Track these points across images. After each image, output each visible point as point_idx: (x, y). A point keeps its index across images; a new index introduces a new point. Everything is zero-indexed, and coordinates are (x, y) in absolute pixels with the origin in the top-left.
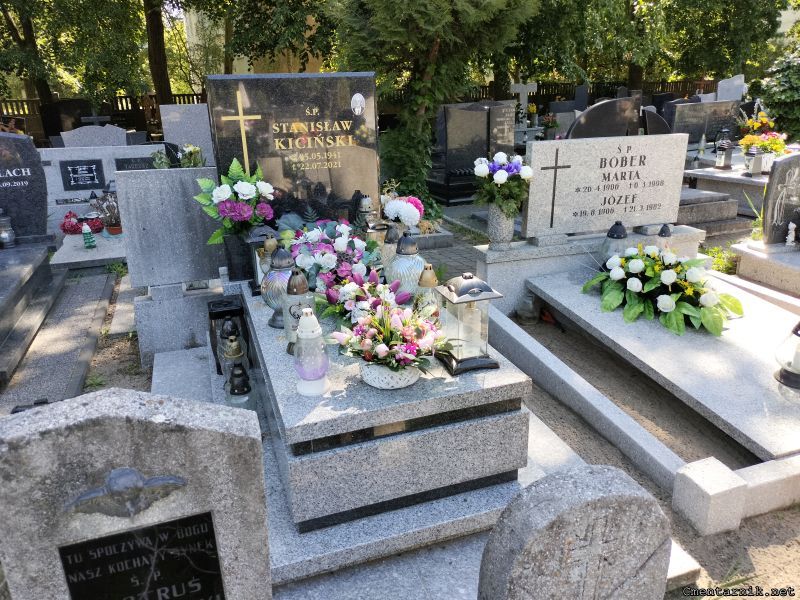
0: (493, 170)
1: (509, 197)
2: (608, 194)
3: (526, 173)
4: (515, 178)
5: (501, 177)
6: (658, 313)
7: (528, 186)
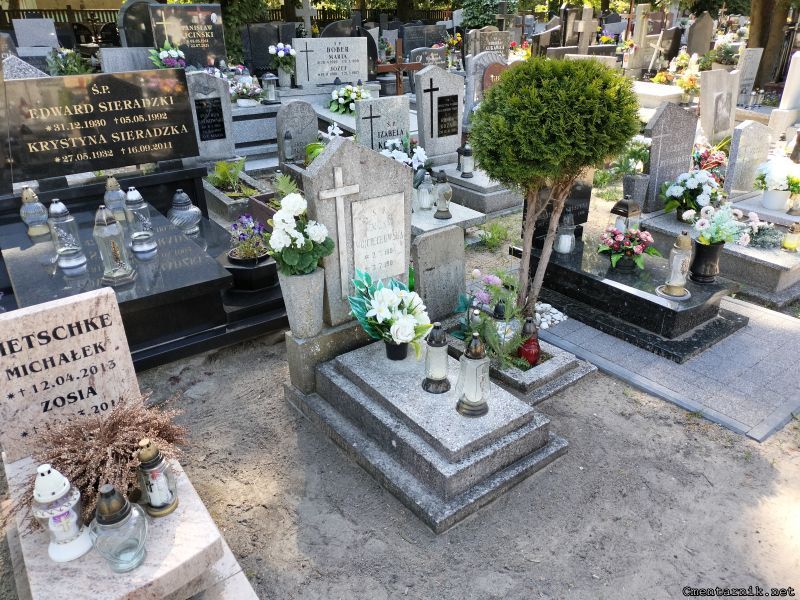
0: (278, 51)
1: (286, 63)
2: (333, 65)
3: (293, 52)
4: (288, 55)
5: (281, 54)
6: (351, 111)
7: (295, 59)
